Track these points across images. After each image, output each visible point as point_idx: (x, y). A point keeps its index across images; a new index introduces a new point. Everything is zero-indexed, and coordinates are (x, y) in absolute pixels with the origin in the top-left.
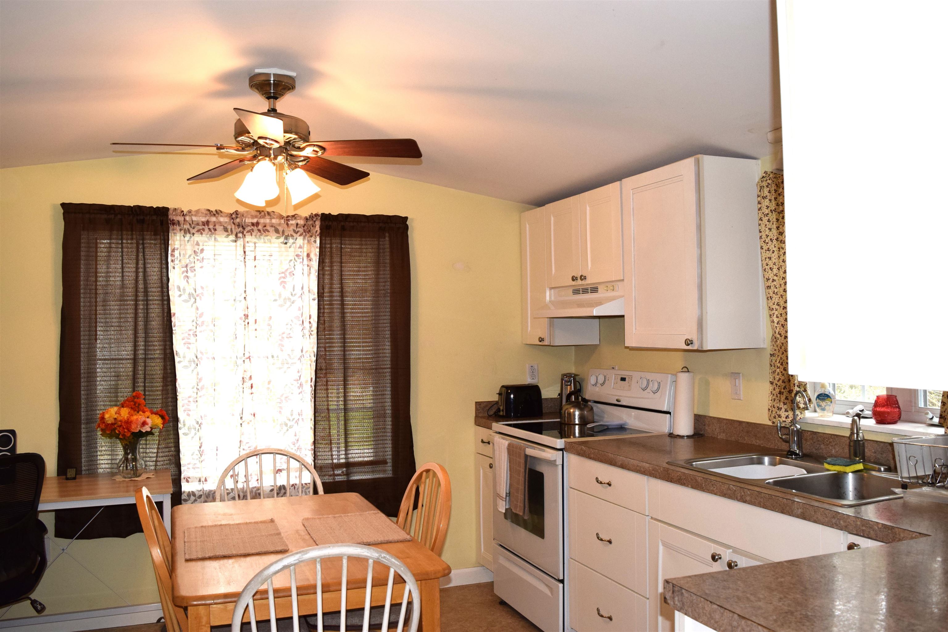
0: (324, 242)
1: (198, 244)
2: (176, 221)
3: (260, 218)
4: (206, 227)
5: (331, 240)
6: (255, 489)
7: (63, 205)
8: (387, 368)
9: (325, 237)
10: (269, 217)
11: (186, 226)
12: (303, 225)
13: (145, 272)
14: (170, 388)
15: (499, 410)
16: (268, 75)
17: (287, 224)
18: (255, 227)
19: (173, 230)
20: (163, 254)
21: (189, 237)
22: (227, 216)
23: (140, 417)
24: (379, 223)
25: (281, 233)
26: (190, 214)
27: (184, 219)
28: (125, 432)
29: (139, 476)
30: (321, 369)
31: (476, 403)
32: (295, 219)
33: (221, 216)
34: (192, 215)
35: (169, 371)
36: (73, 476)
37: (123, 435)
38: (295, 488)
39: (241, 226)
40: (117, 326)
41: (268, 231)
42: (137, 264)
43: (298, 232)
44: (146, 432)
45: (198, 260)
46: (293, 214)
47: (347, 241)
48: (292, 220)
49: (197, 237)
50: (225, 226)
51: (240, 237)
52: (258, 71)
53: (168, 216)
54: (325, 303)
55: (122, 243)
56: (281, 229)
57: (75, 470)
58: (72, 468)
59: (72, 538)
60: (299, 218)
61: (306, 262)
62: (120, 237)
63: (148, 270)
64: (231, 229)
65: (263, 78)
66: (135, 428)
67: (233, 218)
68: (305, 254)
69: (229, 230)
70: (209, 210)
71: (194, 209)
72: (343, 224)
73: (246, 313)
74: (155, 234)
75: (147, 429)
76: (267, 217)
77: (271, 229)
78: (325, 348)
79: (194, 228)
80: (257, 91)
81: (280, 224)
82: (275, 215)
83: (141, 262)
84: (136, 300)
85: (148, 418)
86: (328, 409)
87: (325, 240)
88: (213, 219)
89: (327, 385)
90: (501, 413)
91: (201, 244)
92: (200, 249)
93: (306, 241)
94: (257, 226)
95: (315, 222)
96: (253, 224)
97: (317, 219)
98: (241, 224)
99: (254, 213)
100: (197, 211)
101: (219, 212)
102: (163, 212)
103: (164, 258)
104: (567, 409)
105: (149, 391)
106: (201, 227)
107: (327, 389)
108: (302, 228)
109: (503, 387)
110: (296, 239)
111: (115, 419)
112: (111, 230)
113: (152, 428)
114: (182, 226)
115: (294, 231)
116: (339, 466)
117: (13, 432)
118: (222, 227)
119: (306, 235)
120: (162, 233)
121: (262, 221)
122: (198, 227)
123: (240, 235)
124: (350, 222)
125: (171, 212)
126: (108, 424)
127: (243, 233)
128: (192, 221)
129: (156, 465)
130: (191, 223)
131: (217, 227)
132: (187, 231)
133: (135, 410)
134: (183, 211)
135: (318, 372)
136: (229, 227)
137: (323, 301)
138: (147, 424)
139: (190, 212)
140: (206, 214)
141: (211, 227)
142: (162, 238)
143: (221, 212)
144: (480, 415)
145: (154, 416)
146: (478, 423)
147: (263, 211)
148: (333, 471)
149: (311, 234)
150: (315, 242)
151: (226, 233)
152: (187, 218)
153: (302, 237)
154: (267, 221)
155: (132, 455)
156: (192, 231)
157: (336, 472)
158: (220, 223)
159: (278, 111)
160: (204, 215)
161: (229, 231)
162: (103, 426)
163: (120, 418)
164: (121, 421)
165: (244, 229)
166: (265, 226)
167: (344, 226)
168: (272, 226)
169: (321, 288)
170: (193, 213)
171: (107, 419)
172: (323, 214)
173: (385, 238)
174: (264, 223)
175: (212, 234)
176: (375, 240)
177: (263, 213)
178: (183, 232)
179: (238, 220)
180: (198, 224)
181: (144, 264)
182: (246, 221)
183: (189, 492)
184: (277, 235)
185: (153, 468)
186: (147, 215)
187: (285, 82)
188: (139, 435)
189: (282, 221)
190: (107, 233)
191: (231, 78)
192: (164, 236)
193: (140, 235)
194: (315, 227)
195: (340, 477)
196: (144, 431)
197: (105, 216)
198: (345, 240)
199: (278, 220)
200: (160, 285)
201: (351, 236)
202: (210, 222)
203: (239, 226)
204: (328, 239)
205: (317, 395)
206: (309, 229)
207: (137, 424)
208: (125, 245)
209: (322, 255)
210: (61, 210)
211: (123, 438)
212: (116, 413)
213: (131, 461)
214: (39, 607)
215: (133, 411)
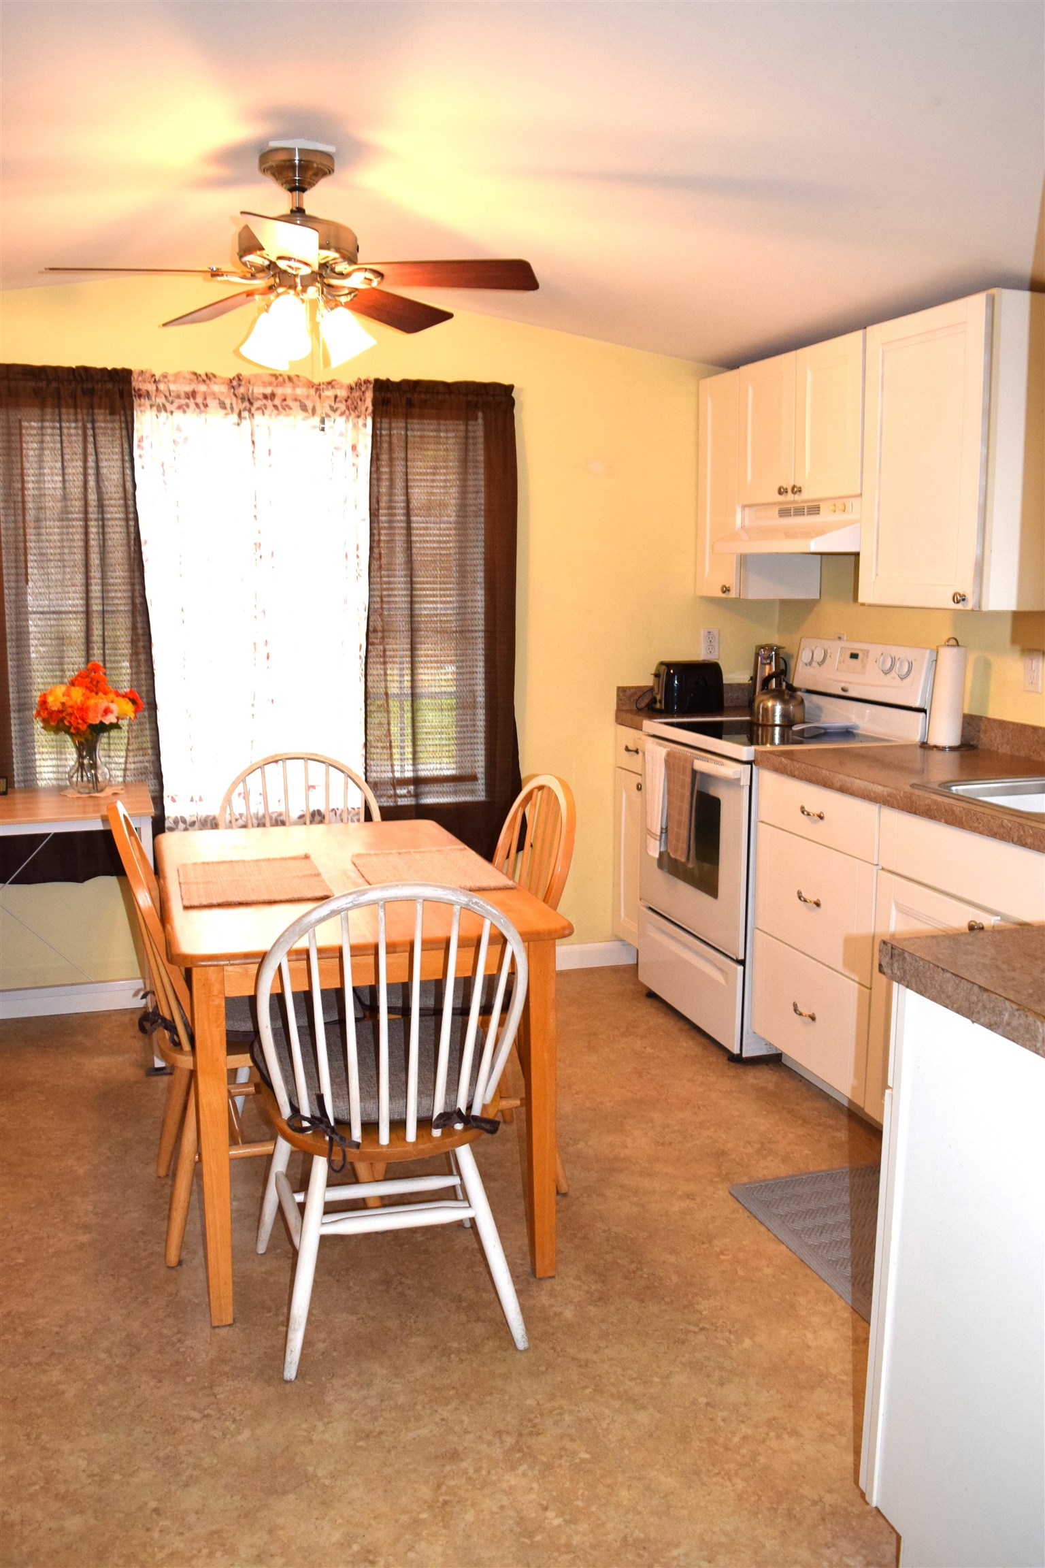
0: (378, 425)
2: (143, 392)
3: (277, 386)
4: (192, 400)
5: (390, 423)
6: (276, 814)
8: (479, 631)
9: (381, 418)
10: (291, 384)
11: (161, 400)
12: (346, 397)
13: (98, 473)
14: (142, 657)
15: (654, 700)
16: (291, 150)
17: (320, 396)
18: (269, 401)
19: (140, 405)
20: (126, 446)
21: (165, 417)
22: (224, 383)
23: (101, 702)
24: (467, 394)
25: (310, 411)
26: (166, 380)
27: (157, 387)
28: (78, 723)
29: (102, 791)
30: (375, 631)
31: (619, 689)
32: (333, 387)
33: (215, 383)
34: (169, 381)
35: (140, 631)
36: (4, 789)
37: (77, 729)
38: (336, 814)
39: (246, 399)
40: (59, 561)
41: (290, 408)
42: (85, 461)
43: (337, 409)
44: (110, 723)
45: (180, 454)
46: (329, 379)
47: (415, 424)
48: (327, 389)
49: (178, 418)
50: (222, 399)
51: (245, 418)
52: (274, 144)
53: (130, 383)
54: (382, 525)
55: (61, 428)
56: (309, 405)
57: (5, 780)
59: (5, 883)
60: (338, 386)
61: (350, 458)
62: (58, 418)
63: (103, 471)
64: (231, 404)
65: (282, 157)
66: (94, 718)
67: (233, 387)
68: (350, 446)
69: (228, 406)
70: (195, 374)
71: (171, 371)
72: (409, 395)
73: (258, 542)
74: (112, 413)
75: (110, 719)
76: (288, 384)
77: (295, 405)
78: (381, 597)
79: (172, 403)
80: (272, 177)
81: (308, 397)
82: (299, 381)
83: (91, 459)
84: (86, 520)
85: (112, 702)
86: (386, 694)
87: (381, 422)
88: (202, 388)
89: (384, 656)
90: (658, 706)
91: (184, 428)
92: (182, 437)
93: (350, 424)
94: (271, 400)
95: (364, 392)
96: (265, 397)
97: (368, 387)
98: (246, 396)
99: (266, 379)
100: (177, 375)
101: (211, 376)
102: (122, 376)
103: (126, 451)
104: (762, 701)
105: (111, 662)
106: (183, 401)
107: (385, 663)
108: (344, 402)
109: (662, 663)
110: (335, 421)
111: (63, 704)
112: (43, 406)
113: (118, 718)
114: (153, 399)
115: (331, 407)
116: (403, 782)
118: (217, 401)
119: (350, 414)
120: (122, 411)
121: (280, 391)
122: (179, 400)
123: (245, 414)
124: (420, 392)
125: (135, 376)
126: (53, 711)
127: (250, 411)
128: (170, 391)
129: (125, 776)
130: (167, 394)
131: (209, 401)
132: (161, 408)
133: (92, 691)
134: (153, 376)
135: (371, 636)
136: (228, 402)
137: (379, 522)
138: (112, 712)
139: (165, 376)
140: (191, 380)
141: (199, 400)
142: (123, 418)
143: (215, 376)
144: (624, 708)
145: (121, 699)
146: (620, 720)
147: (281, 375)
148: (395, 789)
149: (358, 413)
150: (365, 425)
151: (224, 411)
152: (162, 387)
153: (343, 419)
154: (287, 390)
155: (90, 759)
156: (170, 407)
157: (399, 792)
158: (214, 396)
159: (307, 212)
160: (188, 382)
161: (229, 408)
162: (45, 714)
163: (70, 703)
164: (72, 707)
165: (251, 404)
166: (285, 400)
167: (410, 399)
168: (296, 400)
169: (374, 501)
170: (170, 378)
171: (50, 704)
172: (377, 381)
173: (476, 419)
174: (283, 395)
175: (201, 412)
176: (461, 422)
177: (280, 379)
178: (155, 408)
179: (242, 390)
180: (178, 397)
181: (97, 461)
182: (255, 391)
183: (177, 817)
184: (305, 414)
185: (121, 779)
186: (97, 382)
187: (317, 162)
188: (102, 728)
189: (312, 391)
190: (37, 411)
191: (230, 156)
192: (126, 415)
193: (88, 414)
194: (365, 401)
195: (406, 799)
196: (107, 723)
197: (32, 384)
198: (412, 423)
199: (305, 389)
200: (122, 495)
201: (421, 417)
202: (198, 392)
203: (243, 399)
204: (385, 420)
205: (369, 672)
206: (355, 403)
207: (96, 711)
208: (65, 431)
209: (376, 447)
211: (75, 733)
212: (63, 695)
213: (88, 768)
215: (88, 692)
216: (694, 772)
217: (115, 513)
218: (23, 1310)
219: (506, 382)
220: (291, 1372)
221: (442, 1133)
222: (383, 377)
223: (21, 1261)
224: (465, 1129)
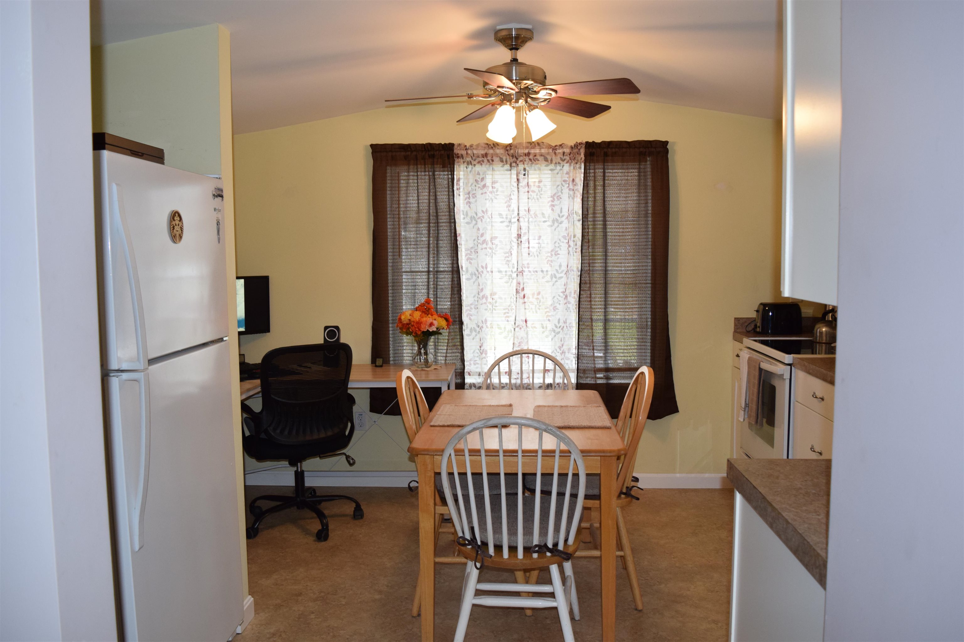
0: (588, 167)
1: (479, 174)
2: (460, 155)
3: (531, 148)
4: (485, 158)
6: (526, 385)
7: (372, 146)
8: (648, 283)
9: (590, 163)
10: (539, 147)
11: (469, 159)
12: (569, 153)
13: (436, 199)
14: (456, 296)
15: (756, 326)
16: (511, 30)
17: (555, 153)
18: (527, 157)
19: (458, 162)
20: (450, 183)
21: (471, 168)
22: (502, 148)
23: (428, 319)
24: (640, 148)
25: (550, 162)
26: (472, 148)
27: (467, 152)
28: (416, 330)
29: (429, 367)
30: (586, 283)
31: (735, 318)
32: (562, 147)
33: (498, 149)
34: (473, 149)
35: (456, 282)
36: (381, 364)
37: (416, 333)
38: (559, 386)
39: (514, 157)
40: (415, 245)
41: (538, 160)
42: (430, 192)
43: (564, 160)
44: (433, 331)
45: (479, 187)
46: (560, 144)
48: (559, 149)
49: (478, 168)
50: (501, 157)
51: (514, 167)
52: (499, 27)
53: (453, 150)
54: (589, 223)
55: (417, 176)
56: (549, 158)
57: (382, 359)
58: (381, 358)
59: (381, 414)
60: (565, 147)
61: (571, 187)
62: (416, 170)
63: (438, 197)
64: (506, 159)
65: (504, 33)
66: (425, 328)
67: (507, 150)
68: (571, 179)
69: (504, 160)
70: (487, 144)
71: (475, 143)
72: (605, 150)
73: (520, 233)
74: (443, 167)
75: (433, 329)
76: (537, 147)
77: (541, 158)
78: (589, 264)
79: (475, 160)
80: (500, 43)
81: (548, 153)
82: (544, 145)
83: (432, 191)
84: (429, 223)
85: (435, 320)
86: (591, 319)
87: (590, 166)
88: (491, 151)
89: (590, 297)
90: (758, 330)
91: (481, 173)
92: (480, 178)
93: (572, 168)
94: (528, 156)
95: (579, 150)
96: (525, 155)
97: (581, 147)
98: (514, 155)
99: (525, 145)
100: (478, 145)
101: (496, 145)
102: (449, 147)
103: (451, 187)
104: (819, 327)
105: (440, 298)
106: (480, 159)
107: (591, 301)
108: (569, 156)
109: (761, 304)
110: (563, 166)
111: (409, 320)
112: (409, 165)
113: (437, 328)
114: (465, 159)
115: (562, 160)
116: (600, 370)
117: (337, 328)
118: (499, 158)
119: (572, 162)
120: (449, 166)
121: (532, 151)
122: (478, 159)
123: (514, 164)
124: (612, 148)
125: (455, 147)
126: (404, 324)
127: (516, 162)
128: (473, 154)
129: (446, 360)
130: (472, 155)
131: (494, 158)
132: (469, 163)
133: (426, 314)
134: (466, 146)
135: (582, 286)
136: (504, 158)
137: (588, 222)
138: (434, 325)
139: (471, 146)
140: (485, 148)
141: (489, 158)
142: (449, 169)
143: (498, 144)
144: (738, 331)
145: (440, 318)
146: (735, 339)
148: (595, 374)
149: (576, 161)
150: (580, 168)
151: (502, 164)
152: (469, 152)
153: (568, 164)
154: (537, 151)
155: (424, 350)
156: (473, 162)
157: (598, 376)
158: (497, 155)
159: (519, 61)
160: (483, 148)
161: (505, 162)
162: (400, 325)
163: (412, 320)
164: (414, 322)
165: (517, 159)
166: (535, 156)
167: (607, 152)
168: (541, 155)
169: (585, 210)
170: (474, 147)
171: (403, 320)
172: (587, 143)
173: (646, 161)
174: (534, 153)
175: (490, 164)
176: (636, 164)
177: (533, 144)
178: (466, 163)
179: (512, 151)
180: (478, 157)
181: (435, 192)
182: (519, 152)
183: (471, 383)
184: (546, 163)
185: (443, 362)
186: (436, 151)
187: (523, 34)
188: (428, 334)
189: (551, 150)
190: (406, 167)
191: (478, 35)
192: (450, 167)
193: (431, 168)
194: (580, 154)
195: (603, 380)
196: (431, 330)
197: (403, 154)
198: (608, 165)
199: (546, 150)
200: (448, 210)
201: (613, 161)
202: (488, 154)
203: (513, 156)
204: (592, 164)
205: (581, 306)
206: (575, 156)
207: (426, 325)
208: (419, 177)
209: (587, 180)
210: (371, 150)
211: (416, 336)
212: (410, 315)
213: (423, 354)
214: (351, 461)
215: (423, 314)
216: (761, 370)
217: (444, 218)
218: (336, 625)
219: (663, 139)
221: (538, 556)
222: (591, 141)
223: (344, 603)
224: (552, 556)
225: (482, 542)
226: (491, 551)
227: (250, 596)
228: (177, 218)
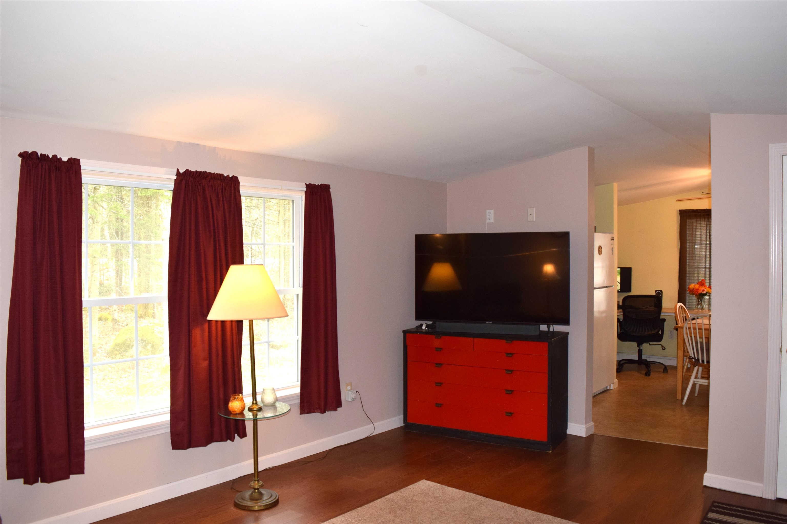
7: (680, 210)
23: (702, 288)
28: (698, 293)
29: (703, 310)
62: (700, 221)
66: (700, 292)
83: (708, 230)
85: (705, 288)
111: (693, 288)
112: (697, 218)
113: (706, 293)
117: (661, 291)
126: (691, 290)
138: (705, 291)
145: (708, 288)
155: (701, 302)
162: (689, 290)
163: (695, 288)
164: (695, 289)
171: (691, 288)
188: (703, 295)
190: (696, 220)
193: (707, 220)
196: (703, 293)
197: (694, 214)
207: (701, 290)
208: (702, 224)
210: (679, 213)
211: (696, 295)
212: (694, 286)
213: (700, 304)
214: (664, 348)
215: (700, 286)
220: (684, 403)
225: (697, 358)
226: (700, 361)
227: (616, 379)
228: (601, 248)
